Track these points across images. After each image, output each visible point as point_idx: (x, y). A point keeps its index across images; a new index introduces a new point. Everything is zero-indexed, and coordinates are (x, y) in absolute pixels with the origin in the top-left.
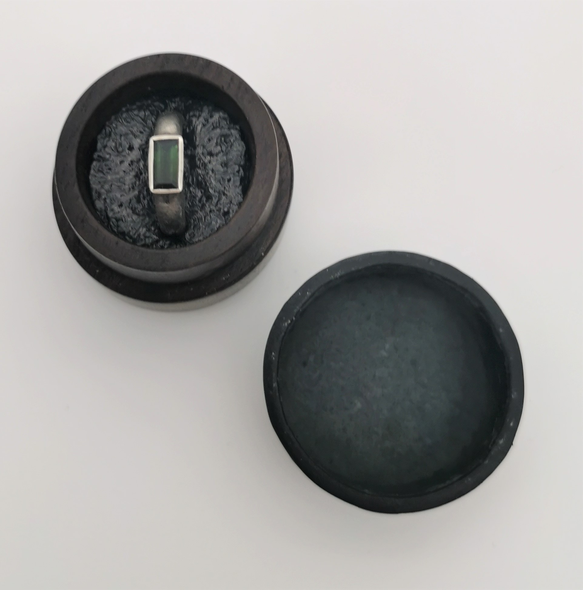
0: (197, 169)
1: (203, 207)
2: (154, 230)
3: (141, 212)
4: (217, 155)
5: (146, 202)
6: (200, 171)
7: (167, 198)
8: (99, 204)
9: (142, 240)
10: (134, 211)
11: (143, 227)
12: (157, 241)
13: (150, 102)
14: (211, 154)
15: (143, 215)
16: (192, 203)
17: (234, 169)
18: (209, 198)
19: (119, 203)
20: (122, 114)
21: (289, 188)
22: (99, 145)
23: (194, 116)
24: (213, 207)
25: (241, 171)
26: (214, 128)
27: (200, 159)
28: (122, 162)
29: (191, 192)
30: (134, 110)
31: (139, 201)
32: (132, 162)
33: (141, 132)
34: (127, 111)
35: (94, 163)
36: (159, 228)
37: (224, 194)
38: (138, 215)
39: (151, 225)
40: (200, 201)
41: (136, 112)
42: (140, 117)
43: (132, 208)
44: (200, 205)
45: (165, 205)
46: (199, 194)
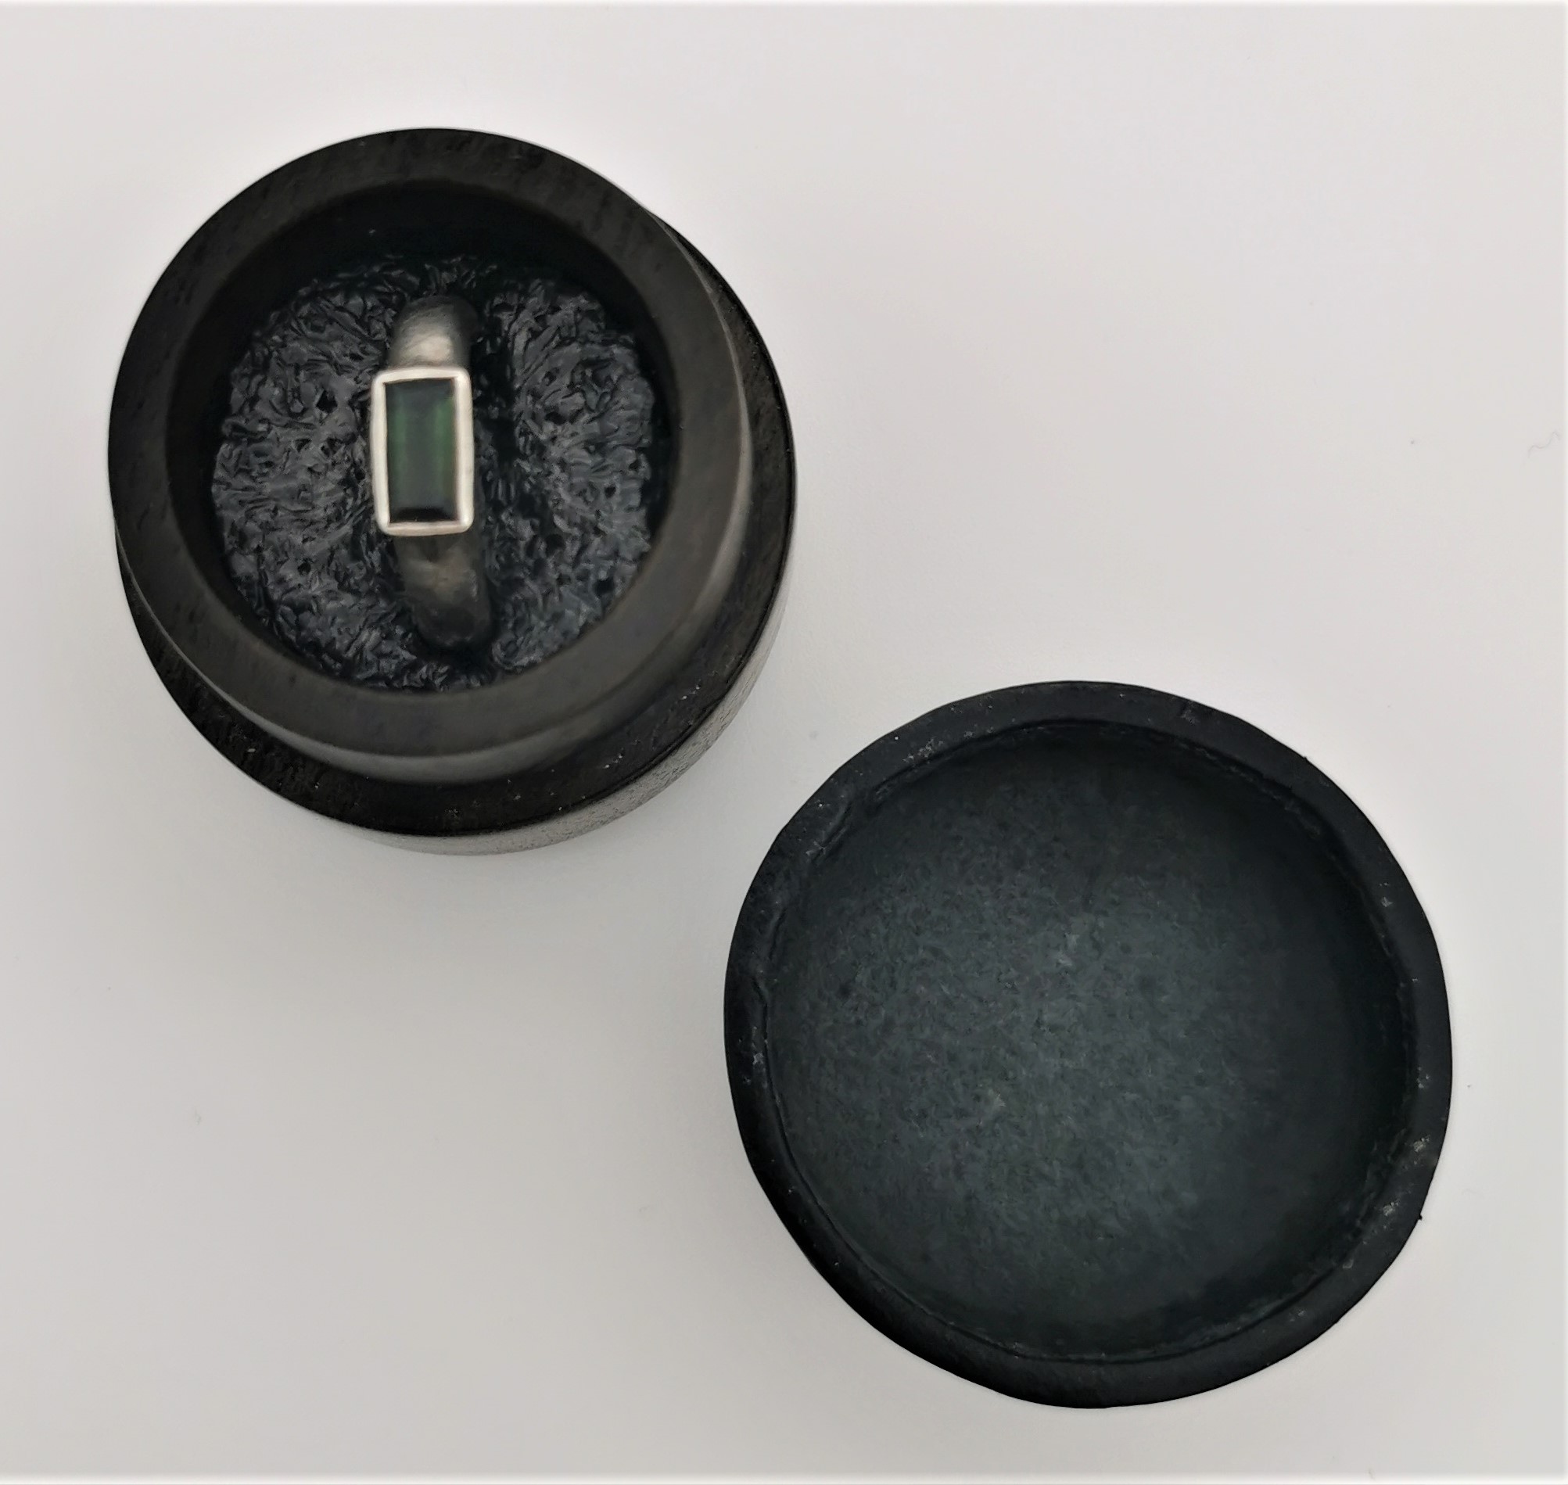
0: (518, 461)
1: (538, 569)
2: (405, 635)
3: (364, 587)
4: (573, 419)
5: (375, 556)
6: (526, 467)
7: (431, 547)
8: (244, 565)
9: (368, 664)
10: (343, 580)
11: (372, 626)
12: (413, 667)
13: (377, 269)
14: (555, 417)
15: (370, 592)
16: (508, 557)
17: (621, 459)
18: (555, 542)
19: (301, 562)
20: (298, 308)
21: (784, 511)
22: (237, 397)
23: (504, 307)
24: (566, 569)
25: (645, 465)
26: (564, 342)
27: (525, 433)
28: (303, 443)
29: (502, 526)
30: (334, 292)
31: (356, 556)
32: (332, 442)
33: (355, 357)
34: (312, 297)
35: (224, 448)
36: (416, 630)
37: (598, 532)
38: (355, 593)
39: (395, 622)
40: (530, 549)
41: (338, 300)
42: (351, 314)
43: (336, 576)
44: (531, 562)
45: (428, 567)
46: (527, 532)
